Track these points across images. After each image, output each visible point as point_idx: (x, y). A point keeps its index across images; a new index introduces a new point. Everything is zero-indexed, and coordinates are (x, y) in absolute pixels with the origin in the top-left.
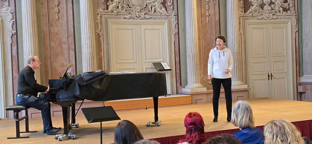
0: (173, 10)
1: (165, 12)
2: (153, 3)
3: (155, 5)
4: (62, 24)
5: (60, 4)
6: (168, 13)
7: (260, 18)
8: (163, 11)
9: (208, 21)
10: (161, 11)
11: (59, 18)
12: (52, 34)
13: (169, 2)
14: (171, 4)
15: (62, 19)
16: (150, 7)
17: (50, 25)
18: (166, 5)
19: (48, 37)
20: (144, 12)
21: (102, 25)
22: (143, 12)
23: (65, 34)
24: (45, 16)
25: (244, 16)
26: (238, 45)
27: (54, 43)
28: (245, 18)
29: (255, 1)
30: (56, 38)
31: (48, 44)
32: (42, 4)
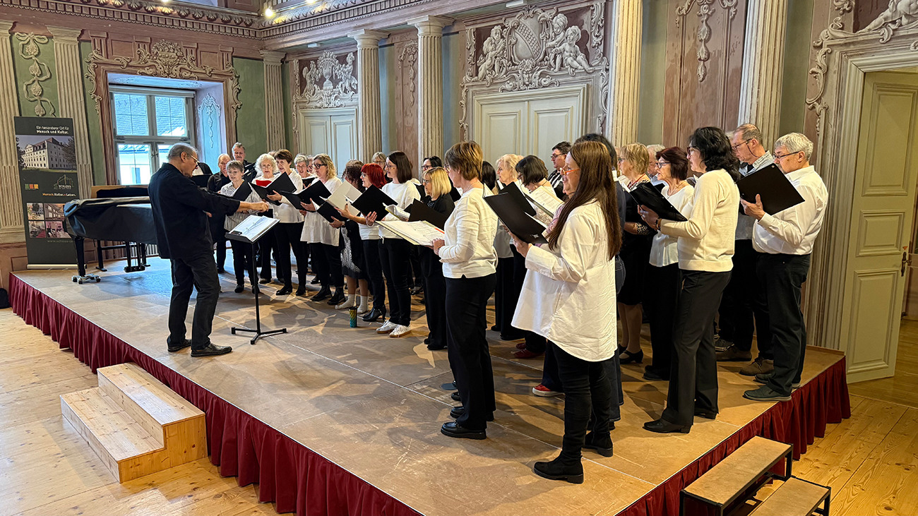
0: (604, 56)
1: (584, 63)
2: (560, 45)
3: (562, 51)
6: (591, 66)
8: (580, 64)
9: (702, 77)
10: (575, 64)
11: (414, 101)
12: (407, 128)
13: (597, 36)
14: (601, 41)
16: (553, 55)
18: (588, 45)
20: (539, 72)
21: (468, 108)
22: (538, 70)
24: (399, 98)
25: (853, 43)
27: (408, 145)
28: (853, 51)
30: (410, 136)
31: (402, 146)
32: (397, 79)
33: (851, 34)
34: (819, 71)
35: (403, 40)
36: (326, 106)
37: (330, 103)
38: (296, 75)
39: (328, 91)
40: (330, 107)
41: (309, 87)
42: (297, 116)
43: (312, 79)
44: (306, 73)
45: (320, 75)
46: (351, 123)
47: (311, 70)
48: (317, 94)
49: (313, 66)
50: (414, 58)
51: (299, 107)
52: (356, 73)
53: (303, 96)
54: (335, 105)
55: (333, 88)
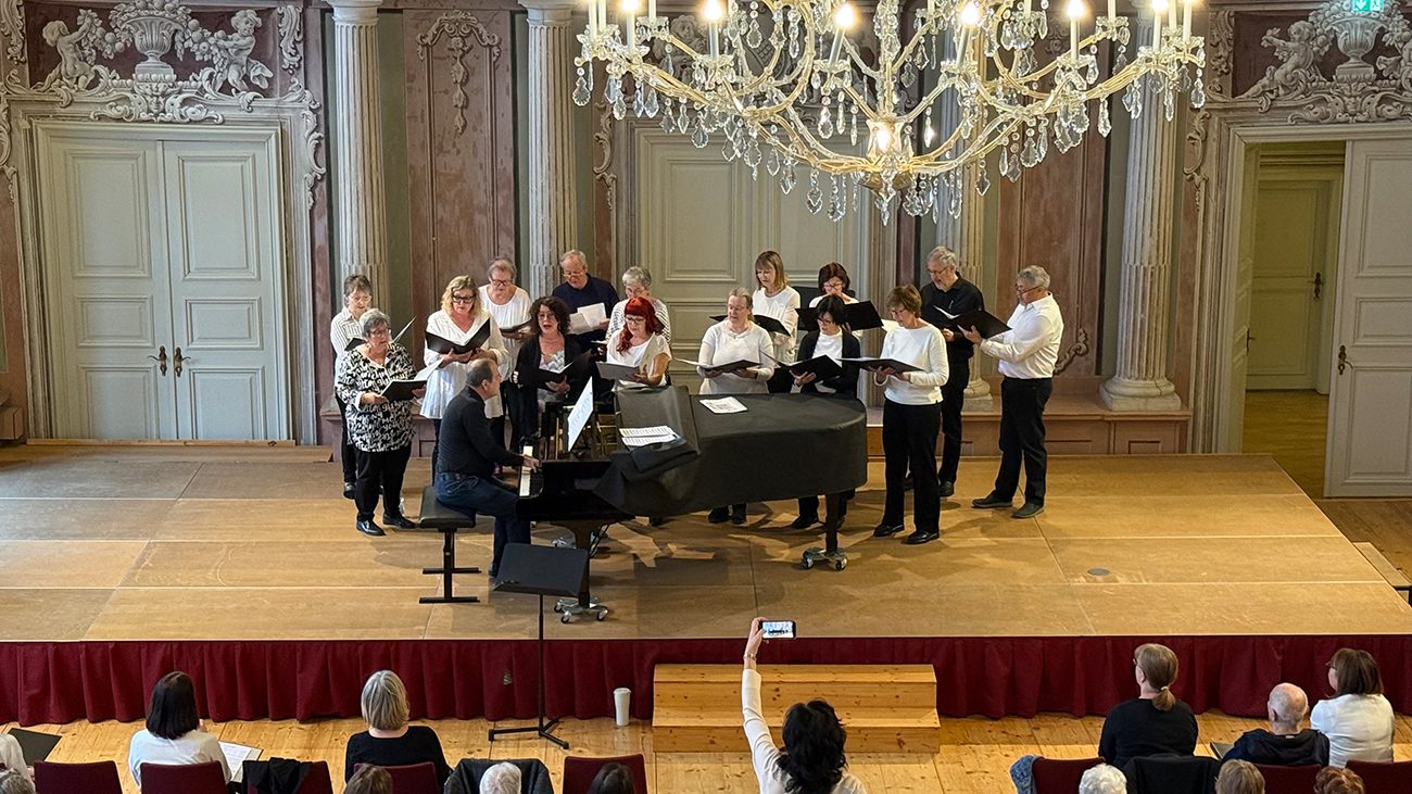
4: (474, 146)
5: (471, 78)
7: (1309, 115)
11: (464, 127)
12: (442, 178)
15: (475, 129)
17: (436, 148)
19: (427, 189)
21: (616, 147)
23: (485, 177)
24: (419, 119)
25: (1230, 109)
26: (1158, 241)
27: (447, 209)
28: (1232, 118)
29: (1290, 44)
30: (453, 192)
31: (426, 211)
32: (411, 78)
33: (1230, 99)
34: (1197, 137)
35: (430, 6)
36: (144, 116)
37: (164, 111)
38: (10, 35)
39: (154, 85)
40: (161, 122)
41: (70, 69)
42: (10, 133)
43: (86, 52)
44: (57, 34)
45: (119, 46)
46: (245, 159)
47: (81, 30)
48: (106, 87)
49: (88, 21)
50: (464, 45)
51: (24, 115)
52: (267, 54)
53: (44, 88)
54: (182, 116)
55: (177, 80)
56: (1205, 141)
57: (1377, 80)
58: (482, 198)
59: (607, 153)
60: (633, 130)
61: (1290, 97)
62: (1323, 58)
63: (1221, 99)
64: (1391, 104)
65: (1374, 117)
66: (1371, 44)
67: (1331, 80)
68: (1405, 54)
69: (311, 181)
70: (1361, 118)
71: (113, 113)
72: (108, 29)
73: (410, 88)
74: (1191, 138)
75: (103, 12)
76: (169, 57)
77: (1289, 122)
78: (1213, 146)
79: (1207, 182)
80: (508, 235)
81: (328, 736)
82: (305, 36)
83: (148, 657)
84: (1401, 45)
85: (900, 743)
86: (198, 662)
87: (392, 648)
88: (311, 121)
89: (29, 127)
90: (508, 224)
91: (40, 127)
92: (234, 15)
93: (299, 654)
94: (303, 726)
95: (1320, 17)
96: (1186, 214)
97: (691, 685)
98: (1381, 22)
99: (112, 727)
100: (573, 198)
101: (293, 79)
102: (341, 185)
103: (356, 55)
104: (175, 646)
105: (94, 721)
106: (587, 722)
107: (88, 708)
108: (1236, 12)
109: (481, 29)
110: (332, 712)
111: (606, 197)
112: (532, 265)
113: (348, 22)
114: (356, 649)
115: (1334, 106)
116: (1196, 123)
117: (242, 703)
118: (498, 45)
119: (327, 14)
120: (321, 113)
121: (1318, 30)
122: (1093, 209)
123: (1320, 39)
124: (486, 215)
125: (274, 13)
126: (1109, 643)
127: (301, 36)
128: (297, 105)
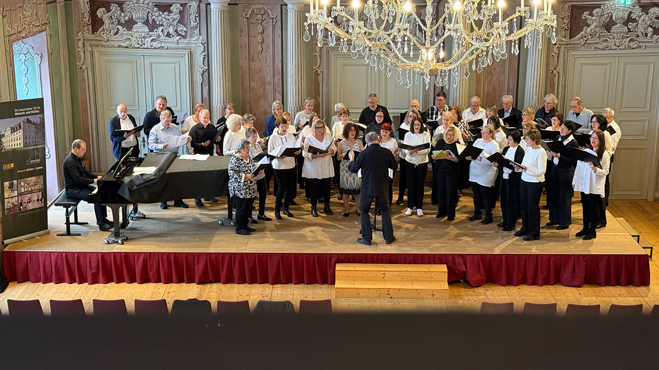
4: (266, 57)
5: (265, 31)
7: (600, 47)
11: (262, 51)
12: (253, 71)
15: (266, 52)
17: (251, 59)
19: (247, 76)
21: (322, 59)
23: (270, 71)
24: (245, 47)
25: (569, 44)
26: (539, 97)
27: (255, 84)
28: (569, 48)
29: (593, 18)
30: (257, 76)
31: (247, 84)
32: (241, 31)
33: (569, 40)
34: (555, 55)
35: (249, 2)
36: (136, 46)
37: (144, 44)
38: (84, 13)
39: (140, 34)
40: (143, 48)
41: (107, 27)
42: (84, 52)
43: (114, 20)
44: (102, 13)
45: (127, 18)
46: (176, 63)
47: (112, 11)
48: (122, 34)
49: (114, 8)
50: (262, 18)
51: (90, 45)
52: (184, 21)
53: (97, 35)
54: (151, 46)
55: (149, 32)
56: (558, 57)
57: (628, 32)
58: (269, 79)
59: (319, 61)
60: (329, 52)
61: (593, 39)
62: (607, 24)
63: (565, 40)
64: (634, 42)
65: (627, 47)
66: (626, 18)
67: (610, 32)
68: (640, 22)
69: (202, 72)
70: (622, 48)
71: (124, 45)
72: (122, 11)
73: (241, 36)
74: (552, 56)
75: (120, 5)
76: (146, 23)
77: (592, 49)
78: (561, 59)
79: (559, 73)
80: (279, 93)
81: (207, 290)
82: (199, 15)
83: (138, 258)
84: (638, 18)
85: (433, 295)
86: (157, 261)
87: (233, 256)
88: (202, 48)
89: (91, 50)
90: (279, 89)
91: (95, 50)
92: (171, 6)
93: (196, 258)
94: (198, 286)
95: (606, 7)
96: (550, 86)
97: (351, 272)
98: (631, 9)
99: (124, 286)
100: (305, 79)
101: (195, 31)
102: (213, 73)
103: (220, 22)
104: (148, 254)
105: (118, 283)
106: (309, 285)
107: (115, 278)
108: (571, 5)
109: (269, 12)
110: (210, 280)
111: (318, 78)
112: (289, 105)
113: (217, 9)
114: (219, 256)
115: (611, 43)
116: (555, 49)
117: (174, 277)
118: (275, 18)
119: (208, 6)
120: (206, 45)
121: (605, 12)
122: (513, 84)
123: (606, 16)
124: (270, 85)
125: (187, 6)
126: (516, 257)
127: (198, 14)
128: (196, 42)
